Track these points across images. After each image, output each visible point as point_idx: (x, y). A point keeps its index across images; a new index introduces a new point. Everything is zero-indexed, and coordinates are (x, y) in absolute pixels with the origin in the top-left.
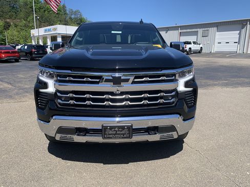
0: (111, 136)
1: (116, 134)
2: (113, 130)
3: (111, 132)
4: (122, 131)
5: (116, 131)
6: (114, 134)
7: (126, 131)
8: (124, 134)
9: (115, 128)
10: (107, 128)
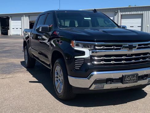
0: (127, 82)
1: (130, 80)
2: (129, 78)
3: (128, 79)
4: (133, 78)
5: (131, 78)
6: (129, 80)
7: (135, 78)
8: (134, 80)
9: (130, 76)
10: (126, 77)
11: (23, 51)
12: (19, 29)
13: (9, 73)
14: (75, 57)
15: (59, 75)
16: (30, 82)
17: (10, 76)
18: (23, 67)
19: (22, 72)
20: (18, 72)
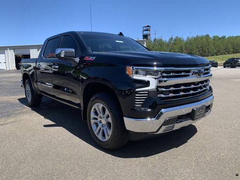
3: (199, 114)
4: (202, 111)
8: (203, 114)
11: (22, 86)
12: (3, 64)
13: (9, 116)
14: (137, 90)
15: (99, 116)
16: (45, 126)
17: (12, 120)
18: (25, 106)
19: (26, 112)
20: (21, 113)
